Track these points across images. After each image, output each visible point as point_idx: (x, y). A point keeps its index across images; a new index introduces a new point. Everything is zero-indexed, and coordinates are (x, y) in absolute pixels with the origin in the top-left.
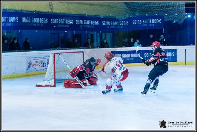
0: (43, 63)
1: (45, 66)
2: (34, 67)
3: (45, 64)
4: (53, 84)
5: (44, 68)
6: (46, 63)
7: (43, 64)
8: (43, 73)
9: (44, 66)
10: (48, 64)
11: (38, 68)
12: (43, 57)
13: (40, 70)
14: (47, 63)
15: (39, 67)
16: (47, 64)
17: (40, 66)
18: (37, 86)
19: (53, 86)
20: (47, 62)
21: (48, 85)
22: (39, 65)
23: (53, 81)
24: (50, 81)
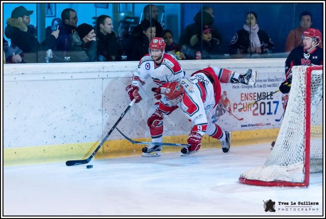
0: (266, 101)
1: (273, 111)
2: (234, 114)
3: (273, 106)
4: (300, 178)
5: (272, 119)
6: (277, 102)
7: (267, 106)
8: (266, 136)
9: (270, 113)
10: (285, 107)
11: (249, 117)
12: (270, 80)
13: (257, 125)
14: (281, 102)
15: (255, 115)
16: (281, 106)
17: (258, 111)
18: (245, 181)
19: (300, 185)
20: (283, 99)
21: (281, 179)
22: (253, 109)
23: (301, 165)
24: (291, 167)
